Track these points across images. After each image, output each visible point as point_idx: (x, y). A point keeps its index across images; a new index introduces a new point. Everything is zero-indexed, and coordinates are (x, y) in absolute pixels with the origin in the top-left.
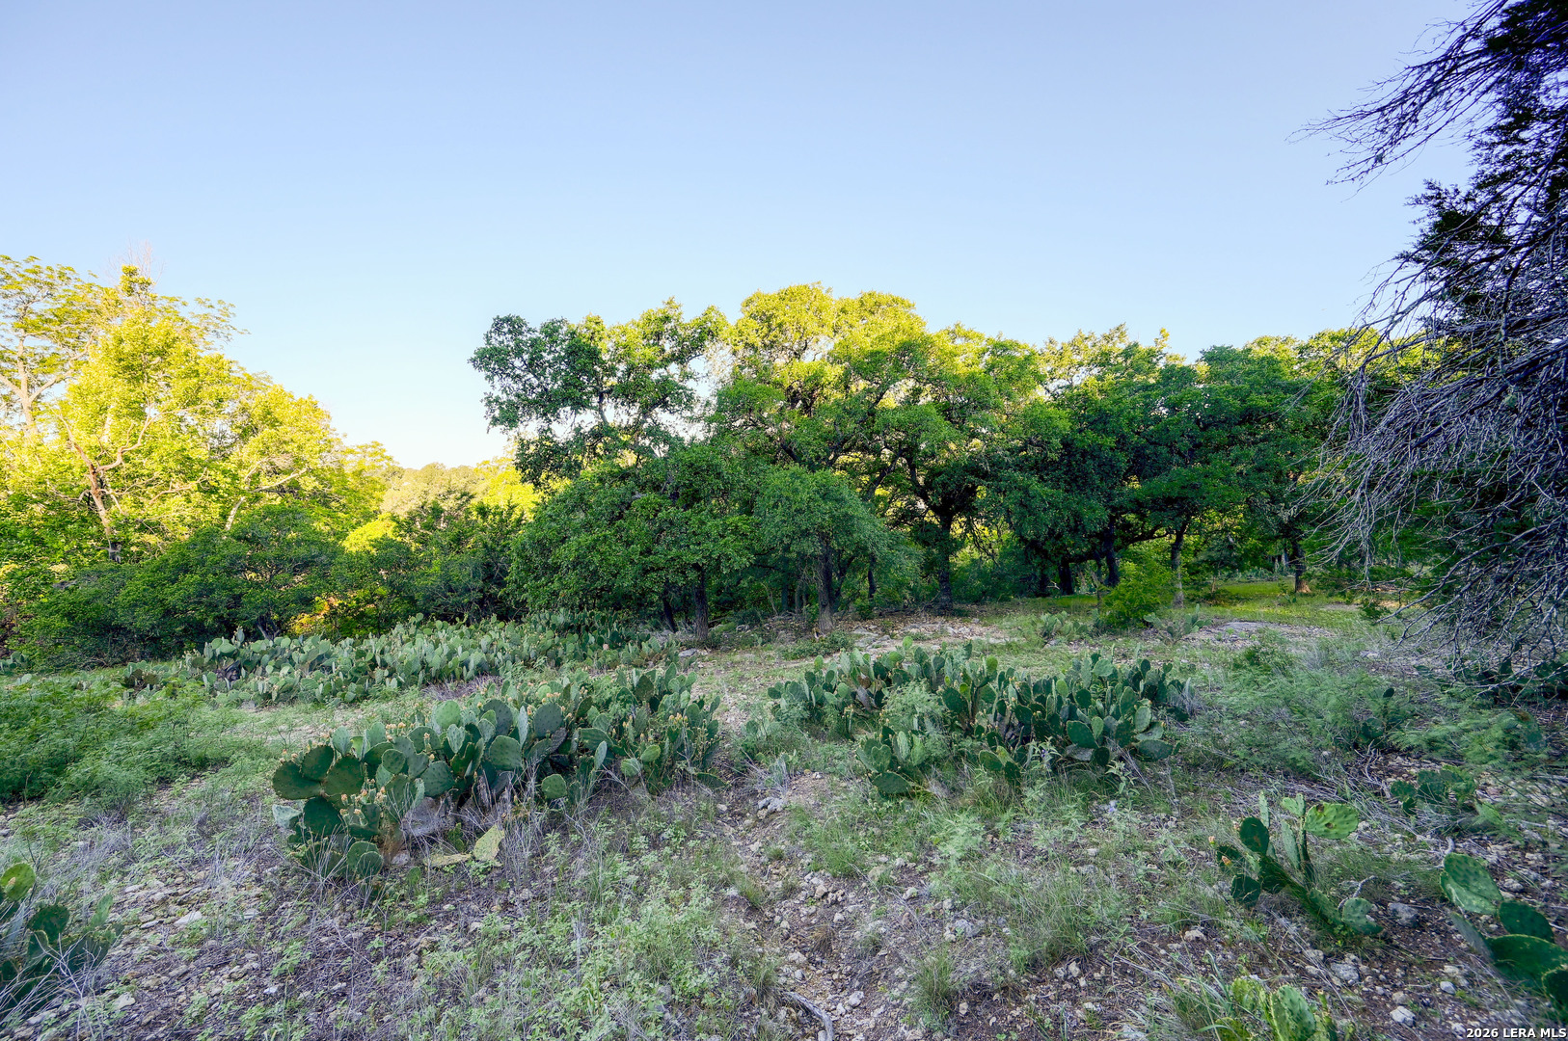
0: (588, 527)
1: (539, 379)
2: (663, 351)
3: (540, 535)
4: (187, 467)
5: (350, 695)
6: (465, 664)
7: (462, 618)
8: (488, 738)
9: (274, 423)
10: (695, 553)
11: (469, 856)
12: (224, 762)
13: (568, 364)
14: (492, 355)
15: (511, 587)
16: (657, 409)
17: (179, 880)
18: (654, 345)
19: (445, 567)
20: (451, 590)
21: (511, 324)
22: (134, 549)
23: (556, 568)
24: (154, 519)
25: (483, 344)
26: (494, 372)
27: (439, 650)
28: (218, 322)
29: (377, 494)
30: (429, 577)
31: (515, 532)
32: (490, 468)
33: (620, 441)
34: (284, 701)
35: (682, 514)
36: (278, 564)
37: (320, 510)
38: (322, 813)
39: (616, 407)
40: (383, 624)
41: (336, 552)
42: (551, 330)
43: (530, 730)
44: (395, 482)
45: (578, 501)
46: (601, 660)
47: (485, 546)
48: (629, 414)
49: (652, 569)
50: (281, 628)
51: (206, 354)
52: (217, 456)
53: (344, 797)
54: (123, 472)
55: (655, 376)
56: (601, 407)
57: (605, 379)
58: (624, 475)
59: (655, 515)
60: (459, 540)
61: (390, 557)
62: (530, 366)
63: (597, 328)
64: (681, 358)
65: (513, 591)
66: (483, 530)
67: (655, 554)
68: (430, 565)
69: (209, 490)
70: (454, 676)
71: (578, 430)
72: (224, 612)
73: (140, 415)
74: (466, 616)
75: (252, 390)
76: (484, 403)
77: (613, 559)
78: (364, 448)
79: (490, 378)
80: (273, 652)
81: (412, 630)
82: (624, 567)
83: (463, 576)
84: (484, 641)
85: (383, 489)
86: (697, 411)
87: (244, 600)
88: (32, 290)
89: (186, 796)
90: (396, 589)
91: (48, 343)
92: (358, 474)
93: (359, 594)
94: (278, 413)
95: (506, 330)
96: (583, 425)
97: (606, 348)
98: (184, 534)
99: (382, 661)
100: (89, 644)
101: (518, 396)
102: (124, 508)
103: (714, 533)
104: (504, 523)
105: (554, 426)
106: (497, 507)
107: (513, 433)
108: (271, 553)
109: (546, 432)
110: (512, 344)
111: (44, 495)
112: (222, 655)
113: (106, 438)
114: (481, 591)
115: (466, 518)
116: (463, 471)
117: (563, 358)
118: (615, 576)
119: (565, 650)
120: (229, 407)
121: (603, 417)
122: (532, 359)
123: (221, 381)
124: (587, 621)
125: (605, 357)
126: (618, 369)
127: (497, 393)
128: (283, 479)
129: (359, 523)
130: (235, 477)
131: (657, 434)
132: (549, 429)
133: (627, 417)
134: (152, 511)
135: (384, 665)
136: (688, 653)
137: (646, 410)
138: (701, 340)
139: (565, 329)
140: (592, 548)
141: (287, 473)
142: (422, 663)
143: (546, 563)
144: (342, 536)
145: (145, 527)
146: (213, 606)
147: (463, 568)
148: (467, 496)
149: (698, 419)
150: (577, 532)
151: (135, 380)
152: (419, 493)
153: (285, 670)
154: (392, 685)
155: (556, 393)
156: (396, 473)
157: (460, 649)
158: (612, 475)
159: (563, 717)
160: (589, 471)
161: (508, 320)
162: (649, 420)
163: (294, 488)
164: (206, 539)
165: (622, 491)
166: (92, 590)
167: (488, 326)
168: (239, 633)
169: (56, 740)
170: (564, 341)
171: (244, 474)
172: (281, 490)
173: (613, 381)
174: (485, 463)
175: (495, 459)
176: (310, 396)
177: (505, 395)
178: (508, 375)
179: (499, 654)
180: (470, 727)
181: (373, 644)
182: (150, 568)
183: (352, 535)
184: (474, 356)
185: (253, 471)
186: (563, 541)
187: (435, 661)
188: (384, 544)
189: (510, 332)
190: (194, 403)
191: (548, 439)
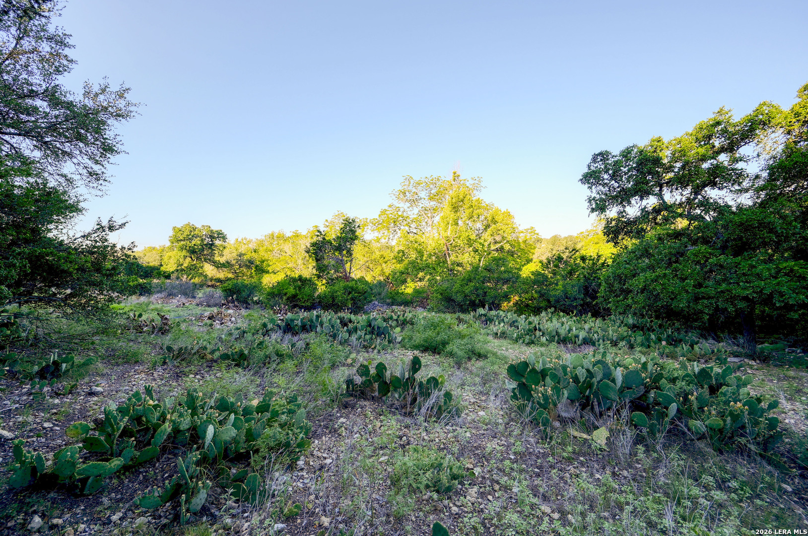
0: (651, 268)
1: (618, 183)
2: (714, 147)
3: (619, 272)
4: (470, 242)
5: (527, 341)
6: (577, 336)
7: (573, 313)
8: (598, 379)
9: (495, 222)
10: (745, 289)
11: (590, 437)
12: (486, 357)
13: (638, 171)
14: (591, 175)
15: (600, 300)
16: (706, 189)
17: (477, 397)
18: (705, 144)
19: (564, 286)
20: (567, 298)
21: (603, 156)
22: (455, 272)
23: (629, 291)
24: (461, 262)
25: (586, 170)
26: (593, 184)
27: (564, 327)
28: (477, 187)
29: (532, 251)
30: (558, 290)
31: (601, 270)
32: (583, 236)
33: (676, 213)
34: (502, 337)
35: (731, 259)
36: (498, 280)
37: (510, 258)
38: (524, 390)
39: (671, 192)
40: (537, 311)
41: (519, 277)
42: (626, 154)
43: (623, 382)
44: (538, 245)
45: (645, 252)
46: (661, 350)
47: (585, 276)
48: (682, 195)
49: (703, 298)
50: (498, 307)
51: (474, 199)
52: (478, 237)
53: (533, 386)
54: (453, 245)
55: (705, 165)
56: (661, 193)
57: (664, 175)
58: (678, 235)
59: (706, 261)
60: (571, 273)
61: (539, 280)
62: (613, 177)
63: (659, 144)
64: (730, 148)
65: (601, 303)
66: (583, 268)
67: (706, 287)
68: (557, 284)
69: (476, 251)
70: (571, 341)
71: (643, 210)
72: (481, 298)
73: (457, 224)
74: (575, 312)
75: (488, 210)
76: (587, 201)
77: (671, 289)
78: (527, 230)
79: (590, 188)
80: (498, 316)
81: (550, 315)
82: (680, 294)
83: (574, 292)
84: (587, 326)
85: (535, 248)
86: (746, 184)
87: (487, 294)
88: (432, 186)
89: (475, 365)
90: (542, 295)
91: (435, 203)
92: (525, 242)
93: (527, 296)
94: (496, 218)
95: (599, 160)
96: (647, 206)
97: (666, 156)
98: (469, 268)
99: (539, 328)
100: (446, 305)
101: (606, 195)
102: (453, 258)
103: (766, 274)
104: (595, 265)
105: (628, 209)
106: (591, 256)
107: (603, 216)
108: (496, 276)
109: (622, 213)
110: (602, 167)
111: (435, 253)
112: (482, 314)
113: (449, 233)
114: (582, 300)
115: (574, 262)
116: (570, 238)
117: (634, 168)
118: (672, 299)
119: (635, 340)
120: (482, 218)
121: (662, 199)
122: (614, 173)
123: (479, 208)
124: (648, 325)
125: (665, 161)
126: (675, 167)
127: (594, 195)
128: (498, 246)
129: (525, 264)
130: (483, 245)
131: (706, 204)
132: (624, 211)
133: (681, 197)
134: (460, 259)
135: (540, 330)
136: (736, 360)
137: (697, 191)
138: (752, 130)
139: (636, 150)
140: (655, 280)
141: (500, 243)
142: (557, 332)
143: (622, 288)
144: (520, 269)
145: (459, 265)
146: (478, 295)
147: (573, 286)
148: (575, 250)
149: (747, 191)
150: (643, 270)
151: (456, 212)
152: (549, 250)
153: (502, 324)
154: (543, 339)
155: (629, 190)
156: (539, 241)
157: (574, 329)
158: (669, 235)
159: (643, 380)
160: (651, 234)
161: (601, 154)
162: (699, 197)
163: (501, 249)
164: (476, 269)
165: (678, 245)
166: (447, 286)
167: (589, 159)
168: (487, 307)
169: (443, 336)
170: (636, 157)
171: (486, 244)
172: (497, 250)
173: (671, 175)
174: (581, 233)
175: (587, 231)
176: (507, 210)
177: (598, 195)
178: (600, 184)
179: (595, 335)
180: (588, 371)
181: (535, 319)
182: (461, 279)
183: (524, 268)
184: (581, 178)
185: (489, 243)
186: (634, 276)
187: (563, 332)
188: (536, 274)
189: (601, 160)
190: (471, 218)
191: (623, 216)
